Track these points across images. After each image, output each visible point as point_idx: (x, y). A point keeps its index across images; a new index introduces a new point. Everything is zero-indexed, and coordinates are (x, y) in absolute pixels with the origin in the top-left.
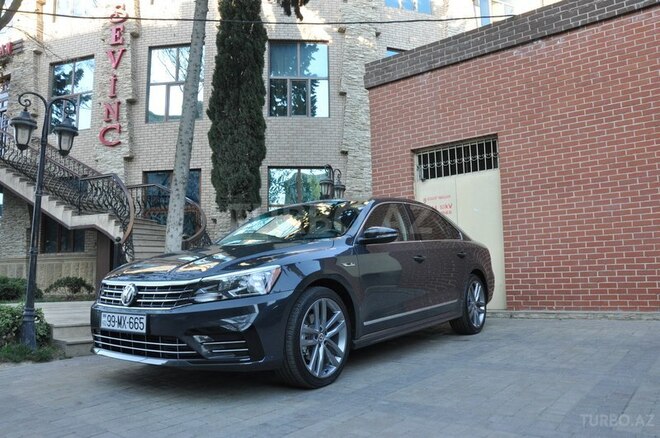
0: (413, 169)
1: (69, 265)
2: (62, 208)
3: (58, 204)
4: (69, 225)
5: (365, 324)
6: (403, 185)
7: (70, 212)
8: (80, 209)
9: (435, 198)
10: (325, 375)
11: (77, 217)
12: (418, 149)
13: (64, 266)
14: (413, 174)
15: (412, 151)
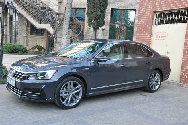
0: (153, 20)
1: (39, 40)
2: (35, 20)
3: (34, 19)
4: (37, 27)
5: (92, 89)
6: (149, 26)
7: (37, 23)
8: (41, 22)
9: (160, 33)
10: (71, 105)
11: (40, 25)
12: (156, 12)
13: (38, 40)
14: (153, 22)
15: (154, 12)
